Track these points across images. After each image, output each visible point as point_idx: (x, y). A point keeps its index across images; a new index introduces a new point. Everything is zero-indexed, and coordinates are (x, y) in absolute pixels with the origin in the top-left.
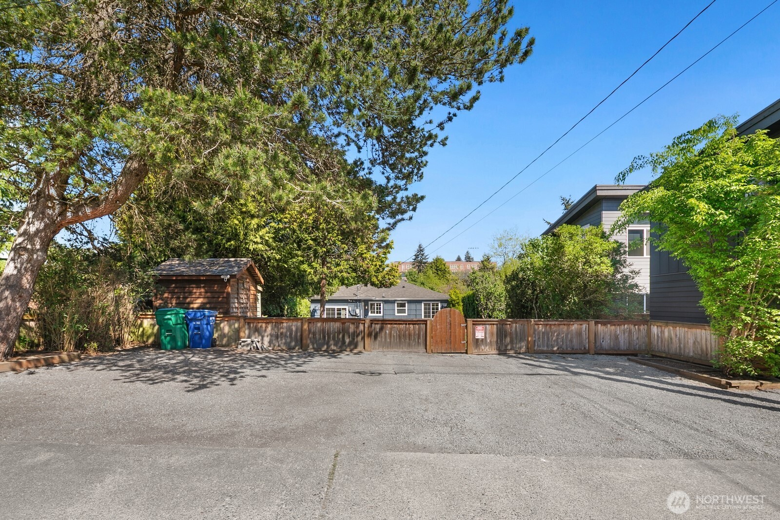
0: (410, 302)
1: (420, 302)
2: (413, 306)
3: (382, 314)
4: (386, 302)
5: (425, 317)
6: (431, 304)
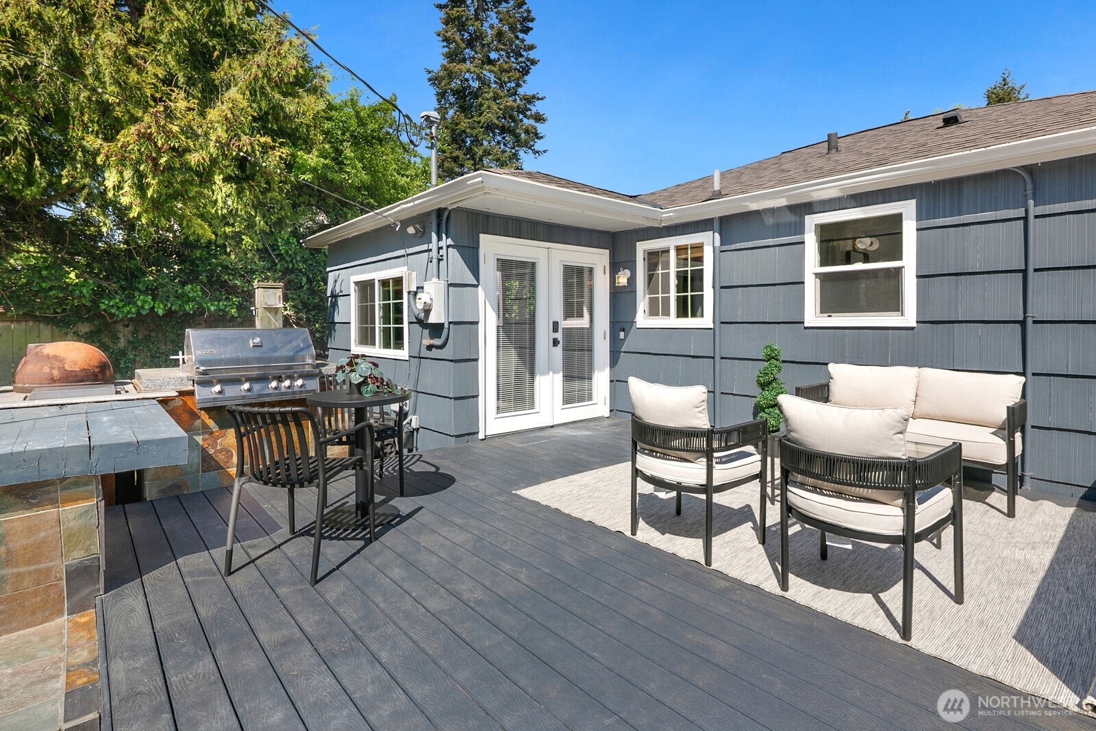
3: (706, 320)
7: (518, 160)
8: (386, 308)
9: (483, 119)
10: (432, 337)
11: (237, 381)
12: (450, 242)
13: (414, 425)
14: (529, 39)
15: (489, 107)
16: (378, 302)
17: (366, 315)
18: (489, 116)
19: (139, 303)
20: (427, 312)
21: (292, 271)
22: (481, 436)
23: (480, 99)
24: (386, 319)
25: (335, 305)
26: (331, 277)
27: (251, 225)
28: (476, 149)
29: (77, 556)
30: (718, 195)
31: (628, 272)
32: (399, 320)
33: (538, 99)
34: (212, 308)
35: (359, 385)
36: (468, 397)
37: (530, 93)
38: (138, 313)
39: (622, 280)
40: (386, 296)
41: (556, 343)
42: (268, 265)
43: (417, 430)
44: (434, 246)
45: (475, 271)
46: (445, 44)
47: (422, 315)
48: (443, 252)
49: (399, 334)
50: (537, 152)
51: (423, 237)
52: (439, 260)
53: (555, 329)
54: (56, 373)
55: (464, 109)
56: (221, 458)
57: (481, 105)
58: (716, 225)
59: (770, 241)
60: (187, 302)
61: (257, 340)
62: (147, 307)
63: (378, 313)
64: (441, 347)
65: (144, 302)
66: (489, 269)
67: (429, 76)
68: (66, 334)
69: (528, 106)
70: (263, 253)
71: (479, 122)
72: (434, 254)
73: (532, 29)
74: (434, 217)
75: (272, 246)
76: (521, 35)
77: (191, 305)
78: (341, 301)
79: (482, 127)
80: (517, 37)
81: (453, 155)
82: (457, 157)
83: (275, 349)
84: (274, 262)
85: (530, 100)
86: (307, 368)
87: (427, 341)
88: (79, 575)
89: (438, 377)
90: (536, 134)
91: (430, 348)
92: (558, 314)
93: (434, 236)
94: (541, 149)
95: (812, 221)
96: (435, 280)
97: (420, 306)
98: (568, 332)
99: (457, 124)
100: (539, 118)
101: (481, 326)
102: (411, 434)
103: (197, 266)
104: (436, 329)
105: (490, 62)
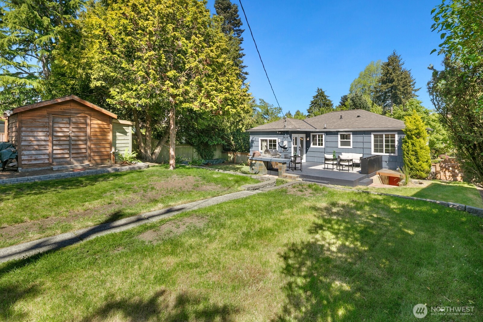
0: (355, 133)
1: (368, 133)
2: (360, 138)
3: (323, 147)
4: (328, 133)
5: (376, 151)
6: (384, 135)
8: (271, 144)
10: (284, 149)
16: (269, 143)
20: (285, 146)
25: (252, 143)
26: (251, 137)
30: (326, 128)
31: (309, 138)
32: (274, 146)
40: (271, 142)
41: (299, 150)
44: (286, 136)
45: (291, 140)
47: (283, 146)
48: (288, 137)
49: (275, 148)
51: (282, 134)
53: (299, 147)
58: (324, 132)
59: (334, 136)
63: (268, 145)
64: (287, 151)
74: (286, 132)
91: (284, 151)
93: (286, 134)
95: (339, 133)
96: (286, 141)
101: (292, 148)
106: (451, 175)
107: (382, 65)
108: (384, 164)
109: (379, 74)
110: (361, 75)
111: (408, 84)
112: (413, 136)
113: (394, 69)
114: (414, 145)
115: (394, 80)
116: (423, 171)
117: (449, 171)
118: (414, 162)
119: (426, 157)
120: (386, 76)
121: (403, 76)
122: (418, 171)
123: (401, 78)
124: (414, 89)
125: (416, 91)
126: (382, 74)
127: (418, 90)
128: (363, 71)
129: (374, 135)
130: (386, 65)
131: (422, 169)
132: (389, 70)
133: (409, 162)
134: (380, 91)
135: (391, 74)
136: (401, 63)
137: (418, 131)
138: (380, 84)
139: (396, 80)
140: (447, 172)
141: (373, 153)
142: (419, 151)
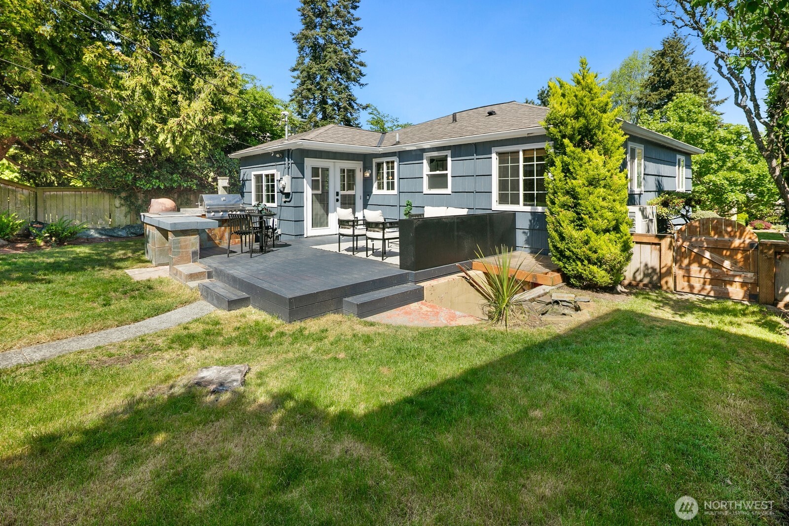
0: (456, 151)
1: (485, 148)
2: (468, 164)
3: (395, 192)
4: (403, 156)
5: (503, 199)
6: (521, 154)
7: (349, 90)
8: (268, 186)
9: (326, 65)
10: (286, 198)
11: (218, 212)
12: (292, 162)
13: (279, 233)
14: (356, 13)
15: (330, 58)
16: (264, 183)
17: (259, 189)
18: (330, 64)
19: (154, 183)
20: (284, 188)
21: (222, 167)
22: (305, 236)
23: (325, 53)
24: (268, 191)
25: (244, 185)
26: (242, 172)
27: (205, 147)
28: (322, 83)
29: (194, 249)
30: (398, 143)
31: (370, 171)
32: (273, 191)
33: (362, 52)
34: (185, 185)
35: (261, 211)
36: (300, 221)
37: (357, 48)
38: (153, 188)
39: (368, 175)
40: (268, 181)
41: (337, 200)
42: (211, 165)
43: (280, 235)
44: (286, 162)
45: (303, 172)
46: (303, 17)
47: (282, 189)
48: (290, 165)
49: (273, 196)
50: (362, 85)
51: (282, 159)
52: (289, 168)
53: (337, 194)
54: (164, 208)
55: (316, 58)
56: (213, 237)
57: (326, 56)
58: (397, 154)
59: (414, 162)
60: (174, 183)
61: (224, 198)
62: (157, 185)
63: (264, 188)
64: (289, 202)
65: (156, 182)
66: (308, 172)
67: (293, 37)
68: (116, 197)
69: (356, 56)
70: (209, 159)
71: (324, 67)
72: (287, 165)
73: (359, 7)
74: (286, 151)
75: (212, 156)
76: (352, 11)
77: (176, 184)
78: (247, 183)
79: (326, 70)
80: (349, 13)
81: (309, 87)
82: (311, 89)
83: (230, 201)
84: (213, 163)
85: (356, 52)
86: (240, 208)
87: (284, 200)
88: (194, 253)
89: (288, 213)
90: (361, 74)
91: (285, 202)
92: (338, 189)
93: (286, 159)
94: (364, 83)
95: (426, 155)
96: (287, 176)
97: (281, 186)
98: (344, 196)
99: (311, 69)
100: (362, 64)
101: (305, 194)
102: (277, 237)
103: (178, 165)
104: (287, 195)
105: (332, 27)
106: (708, 276)
107: (651, 55)
108: (521, 238)
109: (646, 73)
110: (613, 76)
111: (702, 89)
112: (566, 141)
113: (673, 62)
114: (569, 170)
115: (673, 83)
116: (600, 262)
117: (702, 266)
118: (569, 230)
119: (609, 215)
120: (659, 75)
121: (690, 74)
122: (582, 261)
123: (687, 79)
124: (714, 100)
125: (717, 103)
126: (650, 72)
127: (723, 101)
128: (618, 70)
129: (499, 154)
130: (658, 56)
131: (594, 256)
132: (663, 65)
133: (556, 231)
134: (647, 103)
135: (667, 71)
136: (687, 50)
137: (582, 121)
138: (648, 90)
139: (677, 81)
140: (695, 268)
141: (496, 206)
142: (581, 191)
